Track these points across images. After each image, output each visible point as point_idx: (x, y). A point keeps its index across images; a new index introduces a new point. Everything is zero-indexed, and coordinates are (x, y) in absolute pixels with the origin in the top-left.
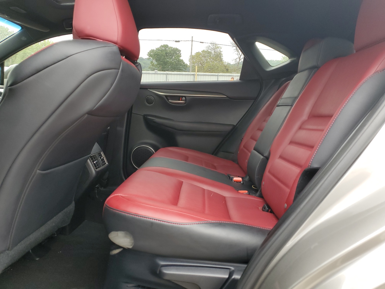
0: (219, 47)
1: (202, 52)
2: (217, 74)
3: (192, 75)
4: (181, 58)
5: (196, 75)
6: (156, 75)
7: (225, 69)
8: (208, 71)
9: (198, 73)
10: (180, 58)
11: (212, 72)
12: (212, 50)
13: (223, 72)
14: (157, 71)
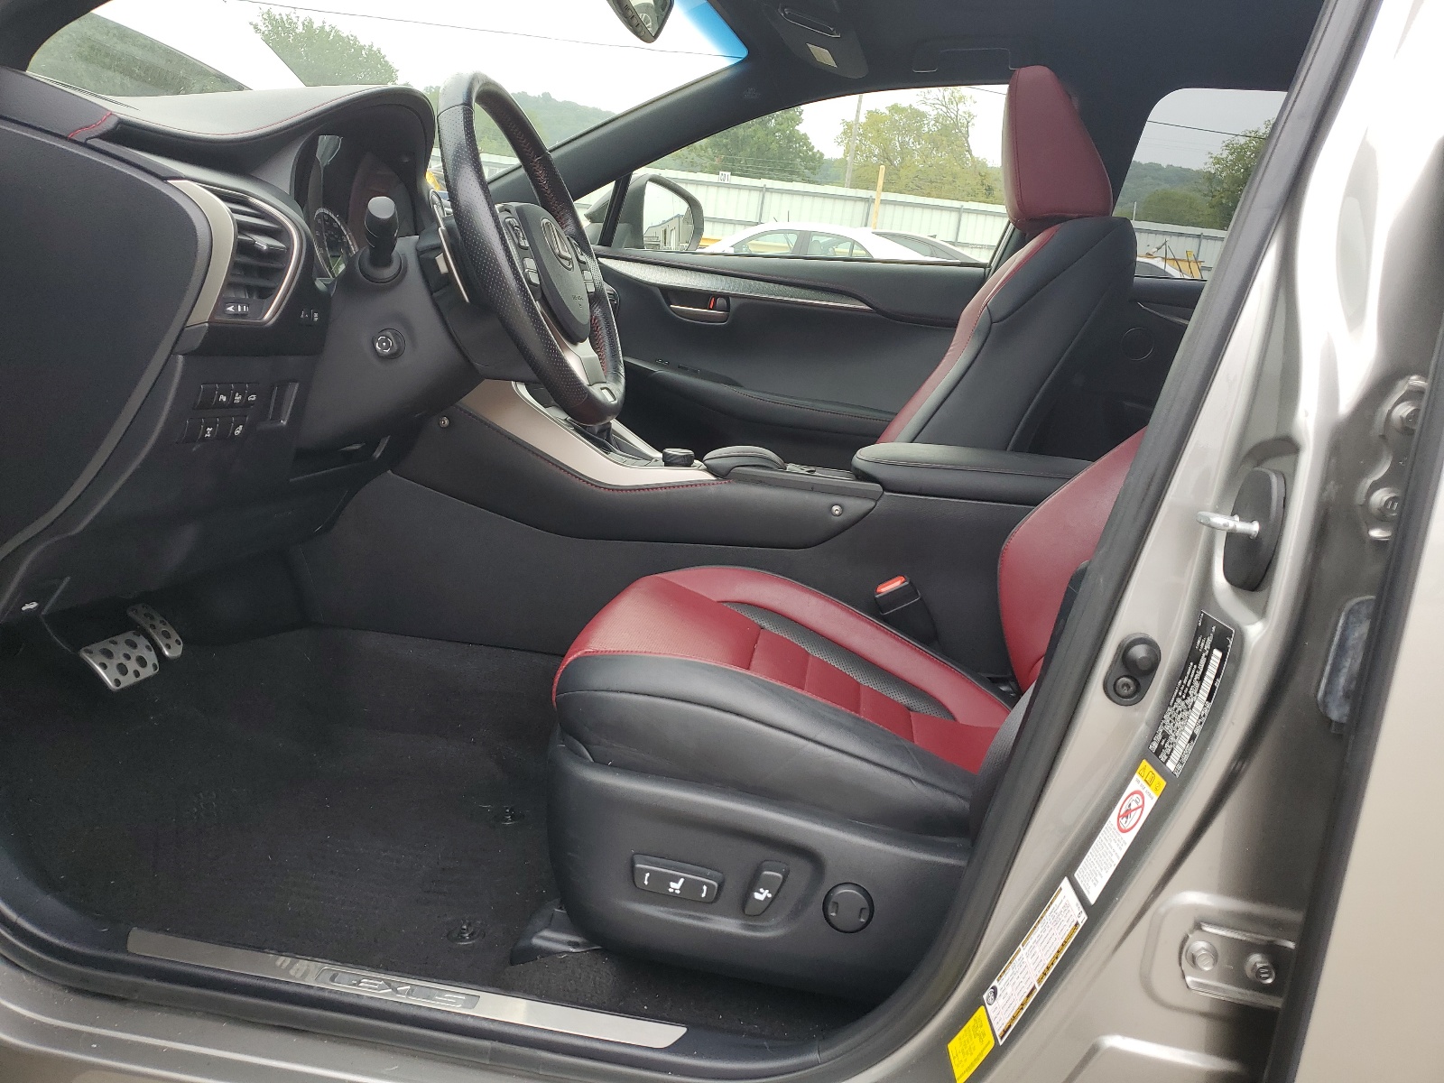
0: (969, 99)
1: (887, 113)
2: (956, 204)
3: (861, 199)
4: (801, 128)
5: (877, 202)
6: (723, 191)
7: (979, 187)
8: (915, 187)
9: (885, 196)
10: (797, 128)
11: (929, 195)
12: (937, 106)
13: (973, 196)
14: (729, 173)
